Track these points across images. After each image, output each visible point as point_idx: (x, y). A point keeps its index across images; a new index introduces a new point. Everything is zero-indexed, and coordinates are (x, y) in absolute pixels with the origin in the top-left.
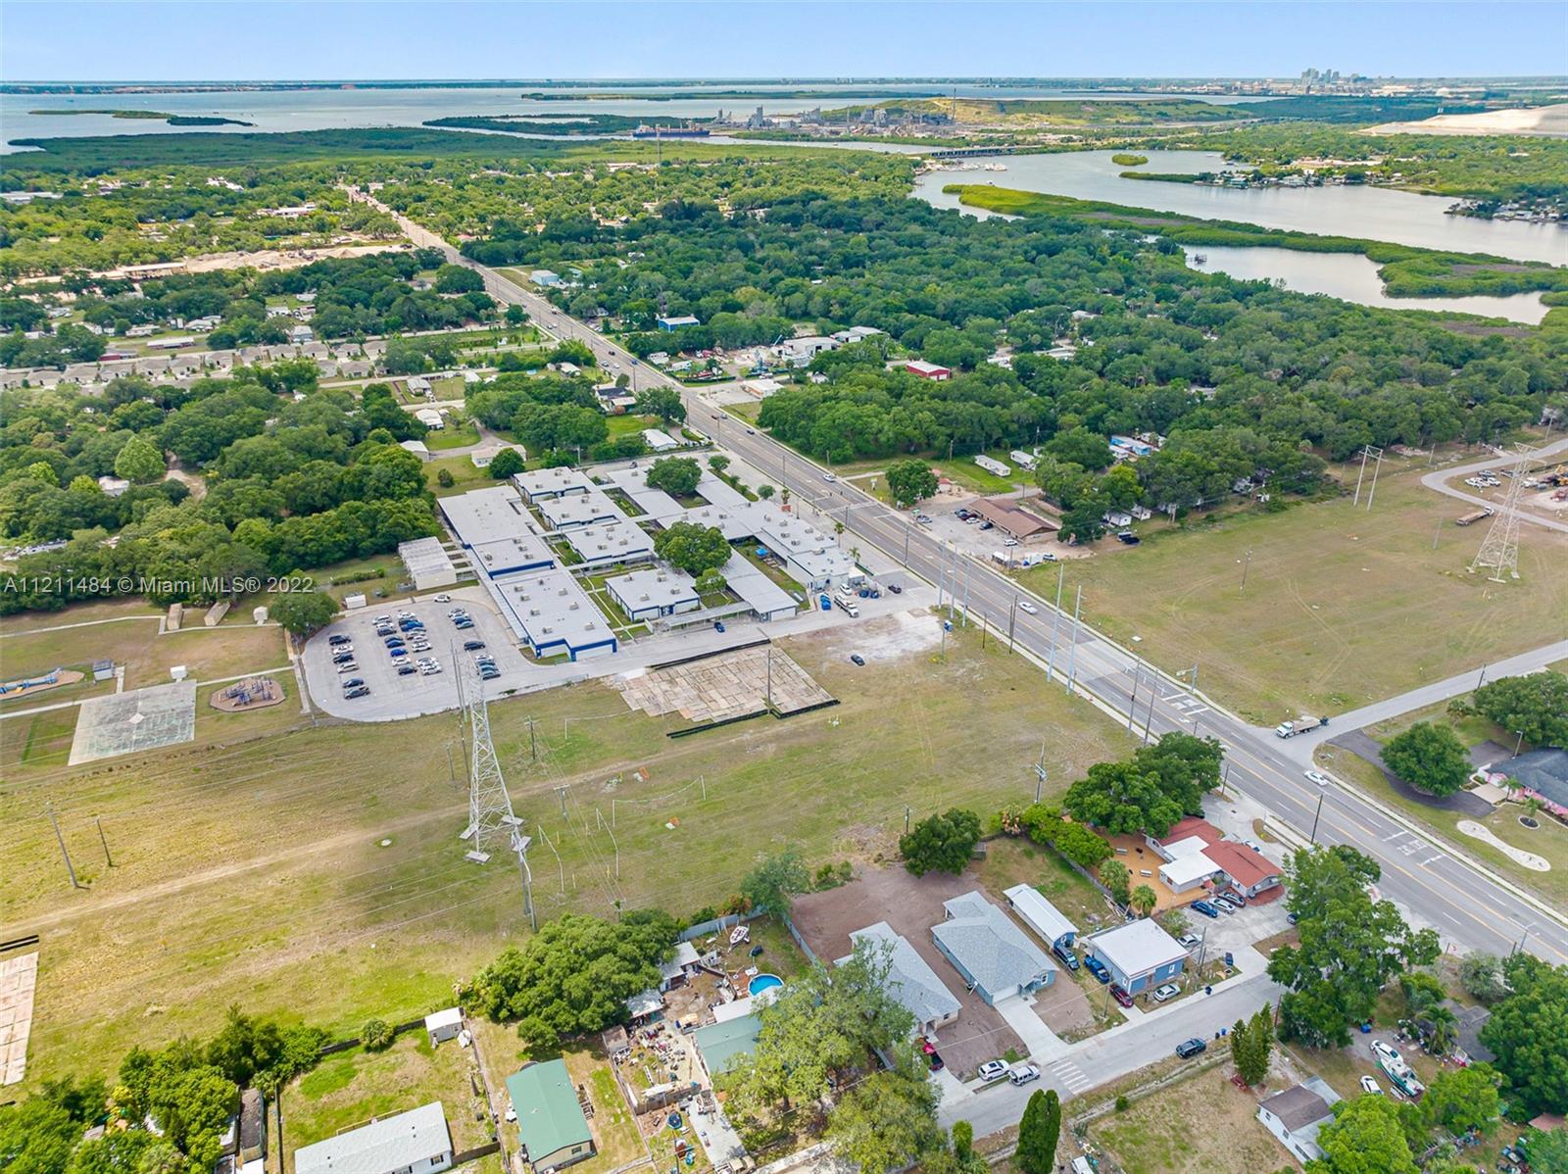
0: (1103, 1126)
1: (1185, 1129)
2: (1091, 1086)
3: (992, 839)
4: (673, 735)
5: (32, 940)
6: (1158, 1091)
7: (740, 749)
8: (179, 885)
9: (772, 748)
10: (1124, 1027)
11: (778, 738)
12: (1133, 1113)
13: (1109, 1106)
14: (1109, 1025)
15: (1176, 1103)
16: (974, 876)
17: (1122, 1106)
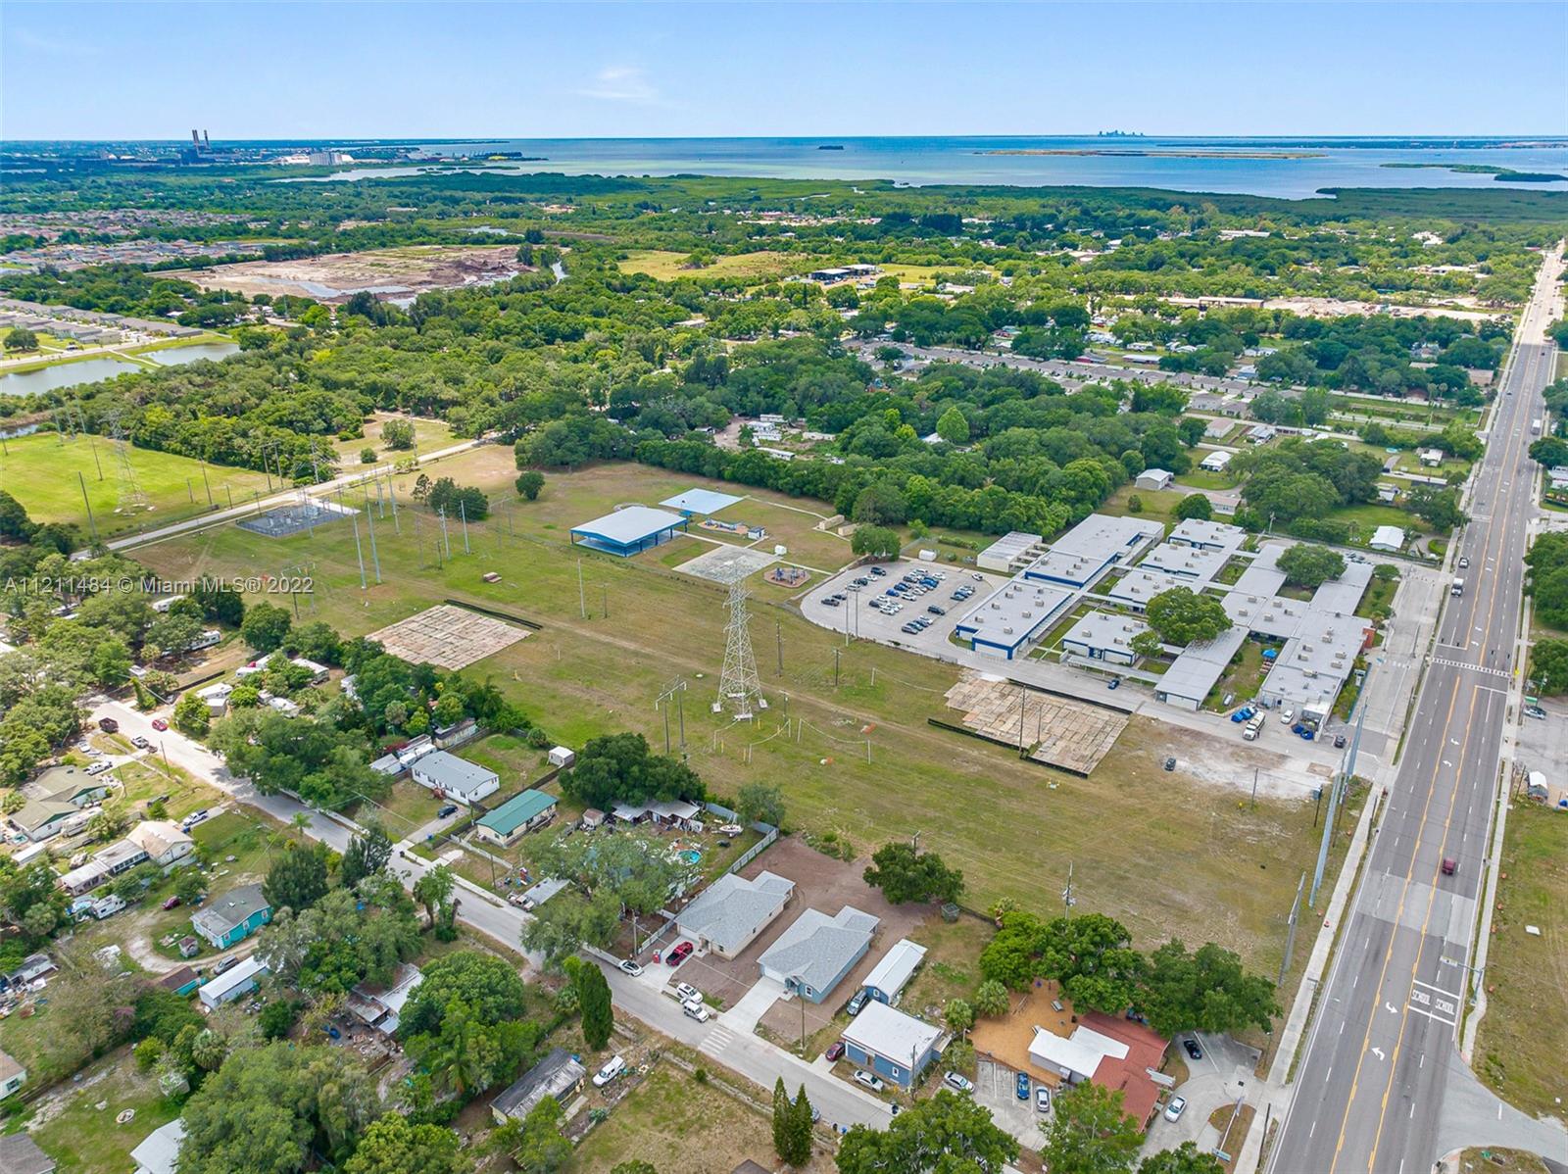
0: (673, 1073)
1: (703, 1127)
2: (713, 1056)
3: (984, 919)
4: (931, 722)
5: (539, 627)
6: (735, 1099)
7: (953, 755)
8: (609, 639)
9: (978, 768)
10: (803, 1064)
11: (995, 767)
12: (700, 1089)
13: (691, 1068)
14: (796, 1052)
15: (731, 1114)
16: (921, 923)
17: (700, 1078)
